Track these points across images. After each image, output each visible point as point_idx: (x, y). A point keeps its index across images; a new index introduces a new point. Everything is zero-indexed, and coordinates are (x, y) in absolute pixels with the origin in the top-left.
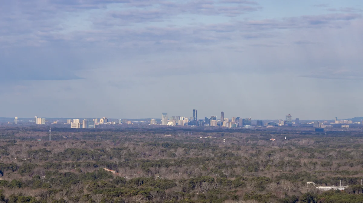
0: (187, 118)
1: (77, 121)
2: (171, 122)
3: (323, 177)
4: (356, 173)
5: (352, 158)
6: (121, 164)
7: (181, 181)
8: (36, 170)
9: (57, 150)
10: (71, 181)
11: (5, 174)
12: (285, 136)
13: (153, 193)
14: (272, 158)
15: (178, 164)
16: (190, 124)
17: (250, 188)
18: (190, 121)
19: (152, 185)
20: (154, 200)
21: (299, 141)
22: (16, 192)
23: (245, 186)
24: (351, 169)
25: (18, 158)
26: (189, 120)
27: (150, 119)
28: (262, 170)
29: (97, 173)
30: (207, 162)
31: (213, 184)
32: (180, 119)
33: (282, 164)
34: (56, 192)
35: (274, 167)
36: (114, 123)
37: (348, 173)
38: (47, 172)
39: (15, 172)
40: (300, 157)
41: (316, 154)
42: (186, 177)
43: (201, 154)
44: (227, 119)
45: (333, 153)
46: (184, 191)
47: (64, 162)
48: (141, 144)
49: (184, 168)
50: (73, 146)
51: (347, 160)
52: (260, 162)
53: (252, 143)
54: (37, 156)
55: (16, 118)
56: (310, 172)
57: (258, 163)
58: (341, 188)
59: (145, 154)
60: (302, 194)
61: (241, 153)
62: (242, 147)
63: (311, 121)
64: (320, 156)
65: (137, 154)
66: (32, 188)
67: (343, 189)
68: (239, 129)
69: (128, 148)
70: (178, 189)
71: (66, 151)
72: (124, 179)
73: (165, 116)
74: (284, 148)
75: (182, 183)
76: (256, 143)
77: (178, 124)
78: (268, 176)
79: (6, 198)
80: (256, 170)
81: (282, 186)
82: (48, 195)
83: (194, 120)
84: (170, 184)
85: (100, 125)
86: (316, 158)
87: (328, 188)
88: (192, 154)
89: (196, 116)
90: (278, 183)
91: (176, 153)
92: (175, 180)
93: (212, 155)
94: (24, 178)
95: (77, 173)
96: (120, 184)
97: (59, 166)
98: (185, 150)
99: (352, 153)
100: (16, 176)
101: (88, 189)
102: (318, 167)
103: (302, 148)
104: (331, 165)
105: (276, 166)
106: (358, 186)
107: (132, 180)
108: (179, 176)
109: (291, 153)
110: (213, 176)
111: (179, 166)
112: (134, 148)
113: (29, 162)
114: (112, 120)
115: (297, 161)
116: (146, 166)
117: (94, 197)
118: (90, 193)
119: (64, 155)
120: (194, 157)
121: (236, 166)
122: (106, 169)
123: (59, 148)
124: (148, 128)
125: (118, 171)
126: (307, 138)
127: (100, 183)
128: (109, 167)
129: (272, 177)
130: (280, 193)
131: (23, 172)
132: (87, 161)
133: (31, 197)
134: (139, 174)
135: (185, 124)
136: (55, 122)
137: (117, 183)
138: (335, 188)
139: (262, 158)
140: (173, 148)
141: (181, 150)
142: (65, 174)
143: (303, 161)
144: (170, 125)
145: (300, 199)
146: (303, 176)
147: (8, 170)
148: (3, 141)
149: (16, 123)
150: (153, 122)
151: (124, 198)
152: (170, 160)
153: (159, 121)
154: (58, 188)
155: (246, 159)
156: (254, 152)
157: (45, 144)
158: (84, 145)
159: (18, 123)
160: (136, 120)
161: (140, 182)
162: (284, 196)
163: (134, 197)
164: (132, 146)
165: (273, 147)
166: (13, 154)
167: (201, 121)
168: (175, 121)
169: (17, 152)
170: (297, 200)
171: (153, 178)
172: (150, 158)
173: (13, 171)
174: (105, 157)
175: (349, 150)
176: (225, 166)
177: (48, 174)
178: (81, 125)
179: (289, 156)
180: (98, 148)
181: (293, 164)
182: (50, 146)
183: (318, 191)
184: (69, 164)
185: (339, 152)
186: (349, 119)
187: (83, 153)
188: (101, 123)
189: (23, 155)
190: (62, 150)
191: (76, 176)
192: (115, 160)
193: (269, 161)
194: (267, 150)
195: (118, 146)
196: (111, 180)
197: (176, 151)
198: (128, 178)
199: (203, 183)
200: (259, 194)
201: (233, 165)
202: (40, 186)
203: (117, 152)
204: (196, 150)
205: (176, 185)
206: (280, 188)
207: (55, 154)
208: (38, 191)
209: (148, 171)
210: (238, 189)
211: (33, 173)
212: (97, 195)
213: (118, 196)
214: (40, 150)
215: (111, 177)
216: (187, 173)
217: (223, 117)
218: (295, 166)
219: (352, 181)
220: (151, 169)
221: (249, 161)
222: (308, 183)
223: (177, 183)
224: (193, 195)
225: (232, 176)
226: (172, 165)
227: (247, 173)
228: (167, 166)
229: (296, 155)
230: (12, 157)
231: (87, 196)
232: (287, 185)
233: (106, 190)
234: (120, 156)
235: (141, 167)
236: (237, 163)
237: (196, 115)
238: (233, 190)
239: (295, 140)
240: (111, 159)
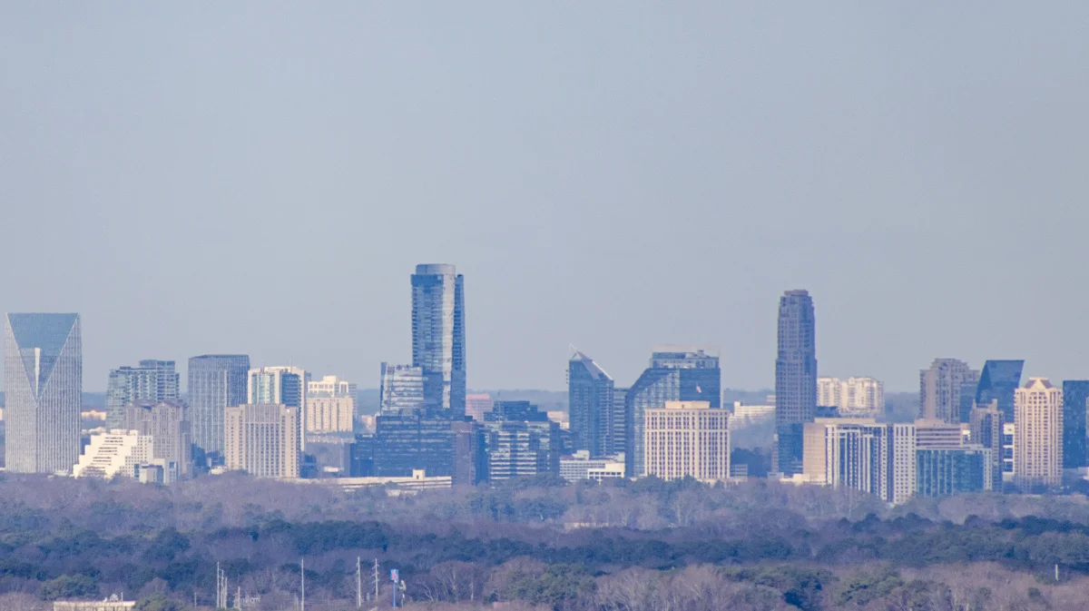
0: (330, 380)
2: (131, 440)
16: (362, 456)
18: (370, 421)
26: (363, 406)
32: (238, 396)
44: (861, 393)
68: (1018, 513)
73: (48, 361)
77: (218, 459)
83: (432, 410)
89: (448, 354)
135: (308, 465)
144: (118, 477)
167: (519, 412)
168: (173, 426)
217: (810, 366)
237: (447, 339)
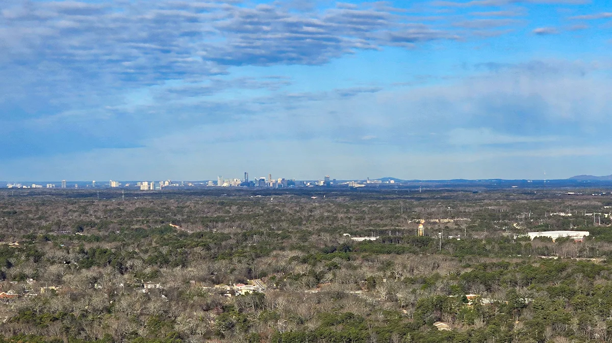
0: (239, 180)
1: (146, 184)
2: (226, 184)
3: (357, 229)
4: (386, 225)
5: (382, 212)
6: (183, 221)
7: (235, 234)
8: (111, 226)
9: (129, 209)
10: (141, 236)
11: (84, 230)
12: (324, 194)
13: (212, 245)
14: (313, 214)
15: (232, 220)
16: (241, 185)
17: (294, 240)
18: (242, 183)
19: (210, 238)
20: (213, 251)
21: (336, 198)
22: (95, 245)
23: (291, 238)
24: (381, 222)
25: (95, 216)
26: (242, 181)
27: (208, 181)
28: (305, 224)
29: (163, 228)
30: (257, 218)
31: (263, 237)
32: (233, 181)
33: (322, 219)
34: (128, 245)
35: (315, 221)
36: (178, 185)
37: (378, 226)
38: (120, 228)
39: (93, 228)
40: (338, 212)
41: (351, 210)
42: (239, 231)
43: (252, 211)
45: (365, 209)
46: (237, 242)
47: (135, 219)
48: (200, 203)
49: (237, 223)
50: (142, 206)
51: (378, 215)
52: (303, 217)
53: (296, 201)
54: (112, 214)
55: (94, 182)
56: (346, 225)
57: (301, 218)
58: (373, 239)
59: (204, 212)
60: (339, 244)
61: (287, 210)
62: (287, 205)
63: (346, 181)
64: (355, 211)
65: (197, 212)
66: (109, 242)
67: (375, 239)
68: (284, 188)
69: (189, 206)
70: (232, 241)
71: (137, 209)
72: (186, 233)
73: (221, 178)
74: (323, 204)
75: (236, 236)
76: (300, 201)
77: (232, 185)
78: (310, 229)
79: (85, 251)
80: (300, 224)
81: (323, 237)
82: (122, 247)
83: (246, 182)
84: (226, 237)
85: (165, 187)
86: (351, 213)
87: (361, 239)
88: (244, 211)
90: (319, 235)
91: (231, 210)
92: (230, 233)
93: (262, 212)
94: (101, 233)
95: (146, 228)
96: (183, 238)
97: (131, 223)
98: (238, 207)
99: (382, 209)
100: (95, 231)
101: (155, 242)
102: (353, 220)
103: (339, 205)
104: (364, 219)
105: (316, 220)
106: (387, 236)
107: (193, 234)
108: (234, 229)
109: (329, 209)
110: (263, 230)
111: (234, 221)
112: (195, 206)
113: (105, 219)
114: (176, 182)
115: (335, 215)
116: (205, 221)
117: (161, 249)
118: (158, 245)
119: (135, 213)
120: (246, 213)
121: (282, 221)
122: (171, 225)
123: (130, 207)
124: (206, 189)
125: (181, 227)
126: (343, 196)
127: (166, 237)
128: (173, 223)
129: (314, 230)
130: (321, 244)
131: (100, 228)
132: (155, 218)
133: (107, 249)
134: (199, 229)
135: (238, 185)
136: (127, 185)
137: (181, 236)
138: (367, 238)
139: (305, 213)
140: (228, 206)
141: (234, 208)
142: (136, 229)
143: (340, 216)
144: (225, 186)
145: (338, 248)
146: (340, 228)
147: (87, 227)
148: (83, 202)
149: (94, 186)
150: (210, 184)
151: (186, 250)
152: (226, 217)
153: (215, 182)
154: (130, 242)
155: (291, 214)
156: (298, 209)
157: (119, 204)
158: (152, 204)
159: (96, 186)
160: (196, 182)
161: (200, 235)
162: (324, 246)
163: (195, 249)
164: (193, 204)
165: (314, 204)
166: (91, 212)
168: (229, 183)
169: (95, 211)
170: (335, 250)
171: (211, 232)
172: (209, 215)
173: (92, 227)
174: (170, 214)
175: (379, 206)
176: (273, 221)
177: (122, 230)
178: (149, 187)
179: (329, 211)
180: (164, 206)
181: (332, 218)
182: (123, 205)
183: (353, 241)
184: (139, 221)
185: (371, 207)
186: (379, 180)
187: (151, 211)
188: (166, 185)
189: (99, 214)
190: (133, 209)
191: (146, 231)
192: (179, 217)
193: (311, 216)
194: (308, 207)
195: (181, 205)
196: (175, 234)
197: (230, 209)
198: (190, 232)
199: (254, 236)
200: (302, 244)
201: (279, 220)
202: (114, 240)
203: (180, 210)
204: (248, 207)
205: (231, 238)
206: (320, 239)
207: (127, 212)
208: (114, 244)
209: (207, 226)
210: (284, 240)
211: (109, 228)
212: (164, 247)
213: (182, 248)
214: (115, 209)
215: (176, 231)
216: (240, 227)
218: (333, 221)
219: (382, 233)
220: (209, 224)
221: (293, 216)
222: (345, 235)
223: (232, 236)
224: (246, 246)
225: (278, 229)
226: (227, 221)
227: (292, 226)
228: (223, 221)
229: (334, 211)
230: (91, 215)
231: (155, 248)
232: (326, 237)
233: (171, 243)
234: (183, 213)
235: (200, 223)
236: (283, 218)
237: (247, 177)
238: (280, 241)
239: (333, 198)
240: (175, 216)
